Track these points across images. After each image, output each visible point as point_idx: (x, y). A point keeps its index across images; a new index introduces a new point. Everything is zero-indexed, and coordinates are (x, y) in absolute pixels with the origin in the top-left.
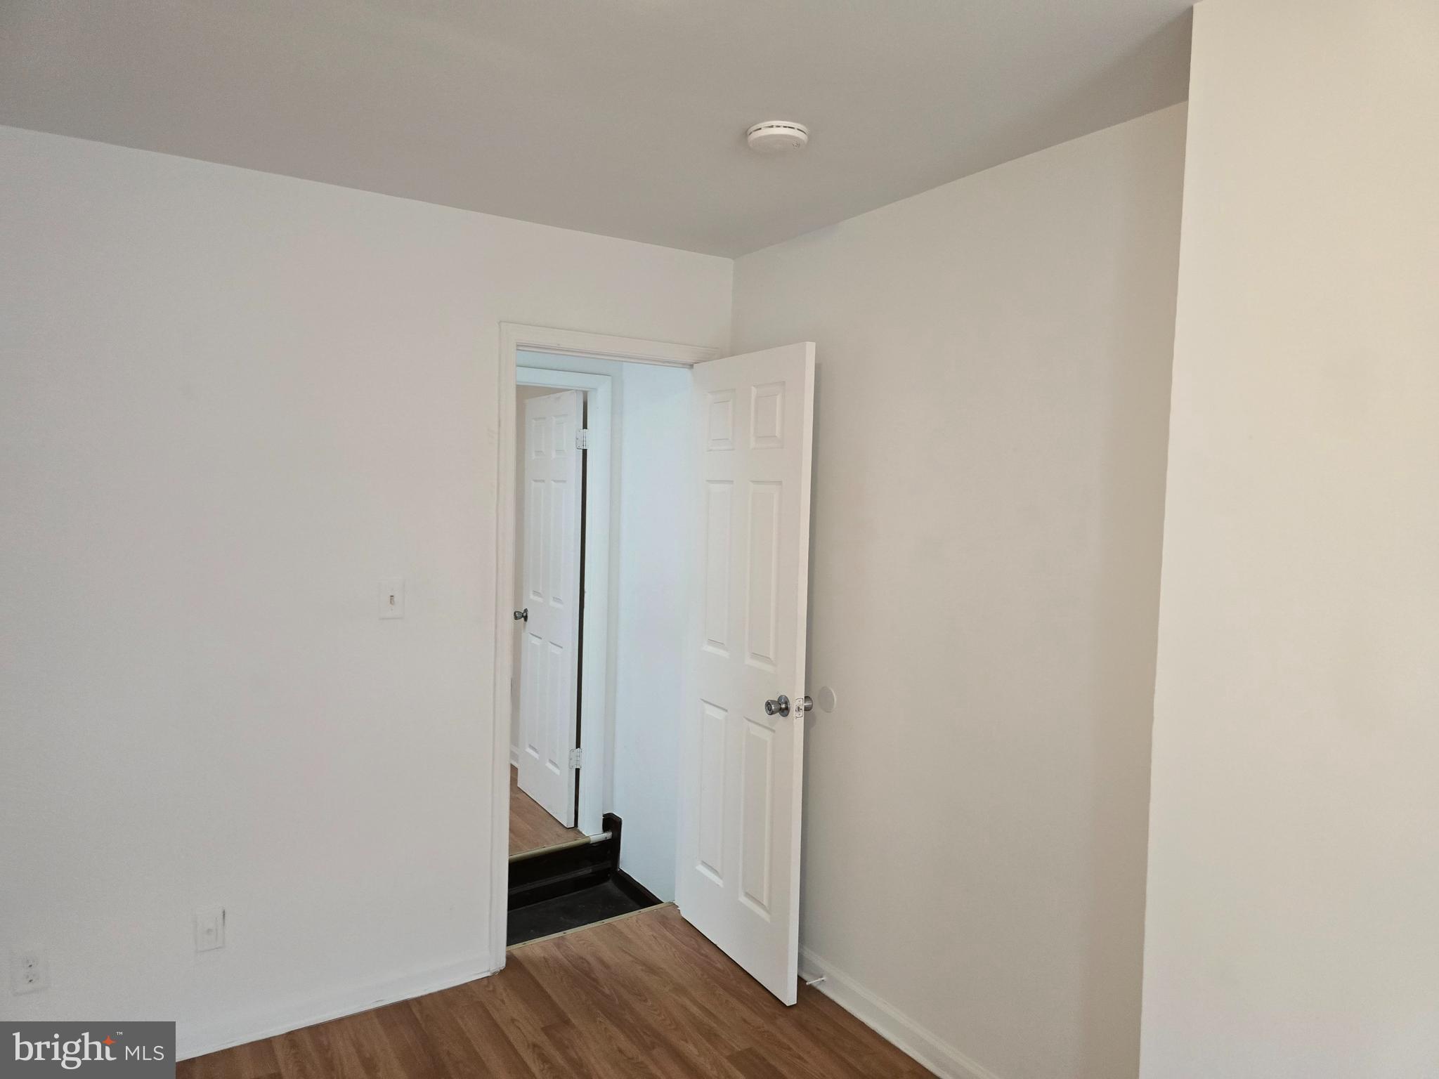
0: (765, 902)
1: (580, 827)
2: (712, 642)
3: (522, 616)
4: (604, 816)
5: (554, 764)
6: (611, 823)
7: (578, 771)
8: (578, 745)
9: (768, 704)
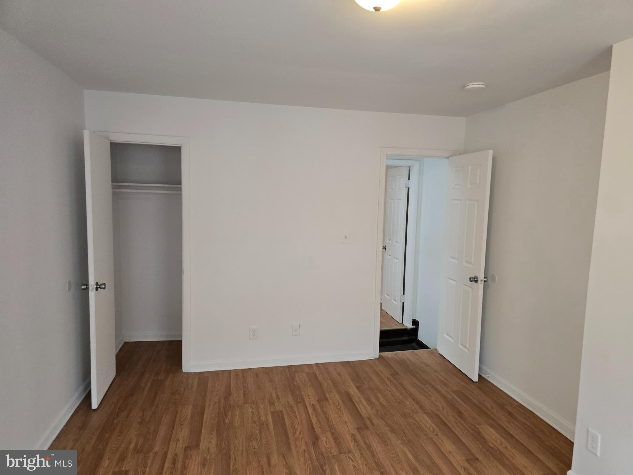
0: (468, 347)
1: (404, 323)
2: (452, 257)
3: (385, 248)
4: (413, 320)
5: (395, 301)
6: (415, 323)
7: (403, 303)
8: (404, 294)
9: (470, 278)
